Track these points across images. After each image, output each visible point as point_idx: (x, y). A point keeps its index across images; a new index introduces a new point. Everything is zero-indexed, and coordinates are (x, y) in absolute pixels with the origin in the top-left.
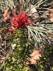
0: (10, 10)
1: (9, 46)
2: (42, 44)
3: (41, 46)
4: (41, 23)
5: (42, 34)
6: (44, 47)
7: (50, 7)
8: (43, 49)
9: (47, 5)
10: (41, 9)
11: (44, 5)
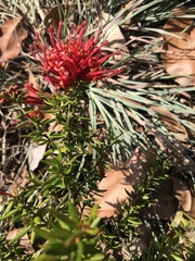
0: (24, 25)
1: (18, 157)
2: (137, 150)
3: (135, 158)
4: (134, 77)
5: (136, 116)
6: (144, 161)
7: (166, 26)
8: (141, 167)
9: (157, 17)
10: (136, 28)
11: (148, 18)
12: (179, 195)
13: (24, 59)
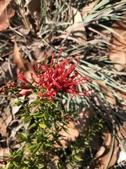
0: (13, 5)
2: (84, 110)
3: (81, 114)
4: (88, 58)
6: (87, 117)
8: (85, 121)
12: (104, 136)
13: (11, 32)
